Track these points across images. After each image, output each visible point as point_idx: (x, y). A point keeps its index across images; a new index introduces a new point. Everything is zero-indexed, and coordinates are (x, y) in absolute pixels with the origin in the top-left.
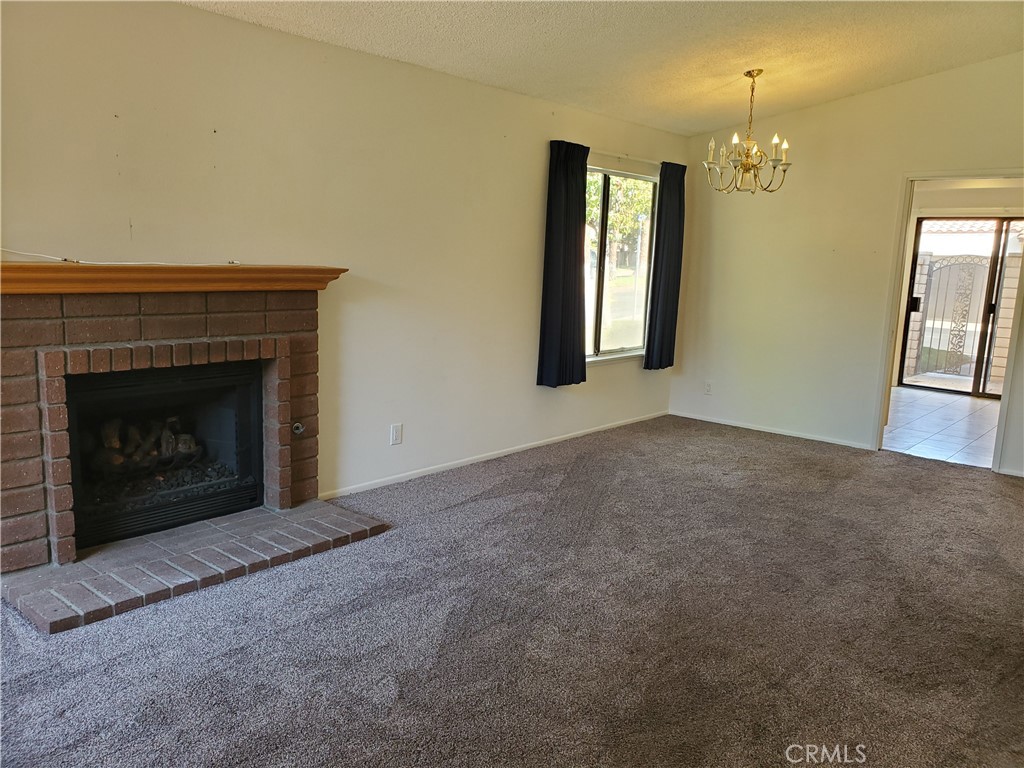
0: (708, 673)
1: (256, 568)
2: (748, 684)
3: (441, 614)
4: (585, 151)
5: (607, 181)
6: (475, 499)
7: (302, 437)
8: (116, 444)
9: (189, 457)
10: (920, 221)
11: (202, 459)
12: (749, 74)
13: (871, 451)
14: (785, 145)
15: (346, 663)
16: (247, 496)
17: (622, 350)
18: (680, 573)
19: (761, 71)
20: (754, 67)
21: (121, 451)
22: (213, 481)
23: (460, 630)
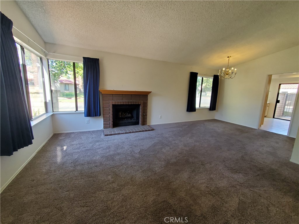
0: (191, 160)
1: (133, 132)
2: (197, 163)
3: (153, 143)
4: (197, 73)
5: (203, 78)
6: (170, 128)
7: (145, 116)
8: (120, 114)
9: (130, 117)
10: (280, 85)
11: (132, 117)
12: (228, 57)
13: (256, 129)
14: (236, 70)
15: (135, 146)
16: (137, 123)
17: (205, 107)
18: (198, 144)
19: (231, 56)
20: (229, 56)
21: (121, 115)
22: (133, 120)
23: (154, 145)
